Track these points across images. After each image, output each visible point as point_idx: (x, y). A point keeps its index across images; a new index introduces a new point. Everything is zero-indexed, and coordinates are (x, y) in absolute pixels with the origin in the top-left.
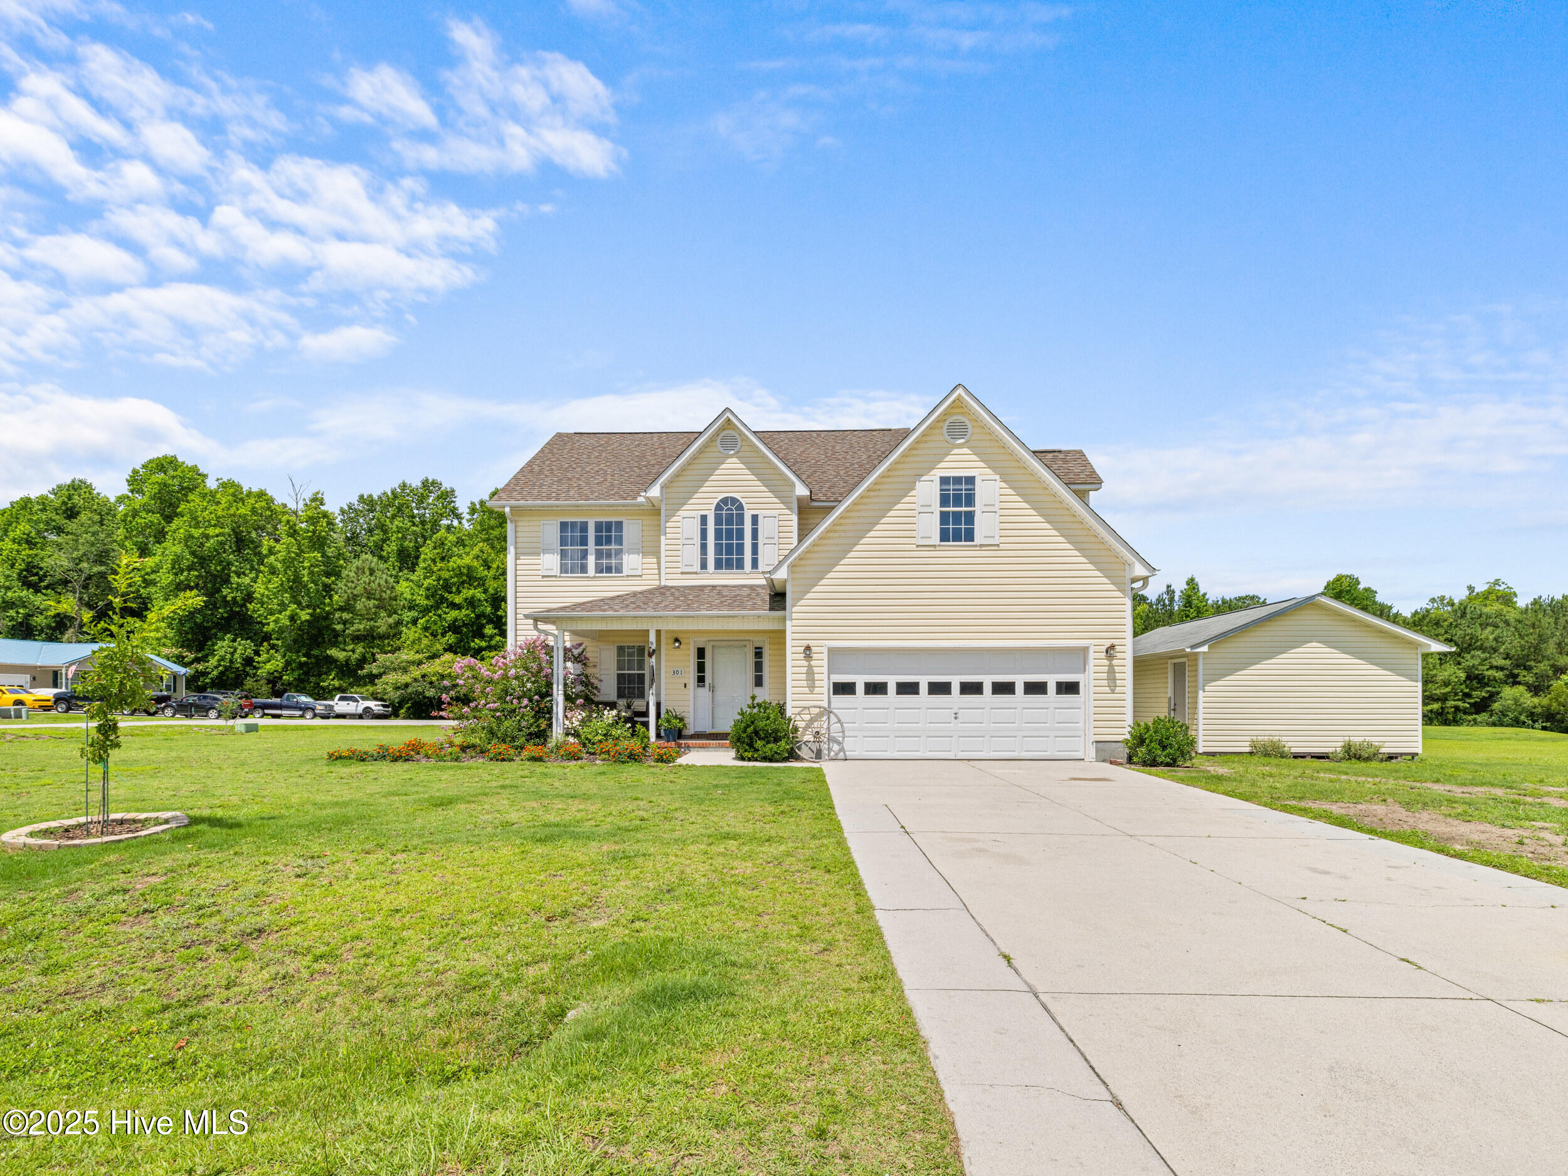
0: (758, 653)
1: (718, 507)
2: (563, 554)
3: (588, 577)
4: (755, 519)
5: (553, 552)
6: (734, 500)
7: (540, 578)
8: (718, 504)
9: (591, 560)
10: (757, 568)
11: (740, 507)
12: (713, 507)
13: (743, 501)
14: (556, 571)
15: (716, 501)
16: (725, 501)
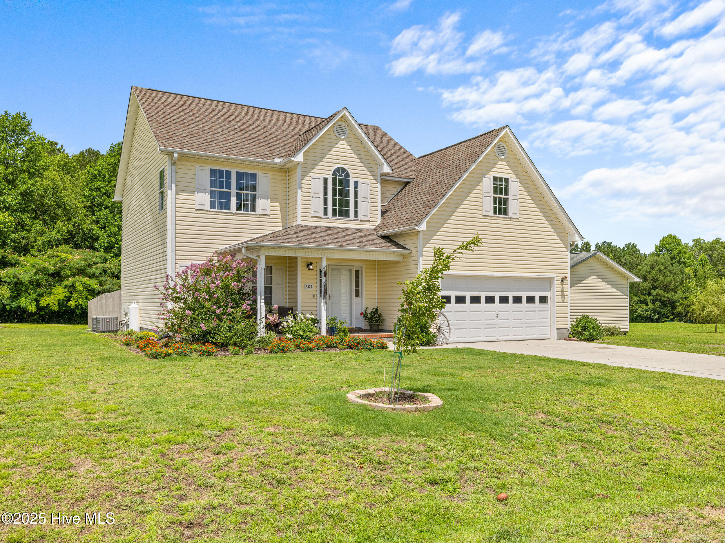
0: (357, 273)
1: (334, 174)
2: (212, 193)
3: (232, 213)
4: (356, 183)
5: (204, 191)
6: (344, 170)
7: (194, 211)
8: (334, 171)
9: (234, 201)
10: (357, 217)
11: (347, 175)
12: (331, 173)
13: (349, 171)
14: (207, 206)
15: (333, 169)
16: (338, 169)
